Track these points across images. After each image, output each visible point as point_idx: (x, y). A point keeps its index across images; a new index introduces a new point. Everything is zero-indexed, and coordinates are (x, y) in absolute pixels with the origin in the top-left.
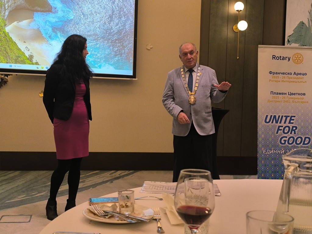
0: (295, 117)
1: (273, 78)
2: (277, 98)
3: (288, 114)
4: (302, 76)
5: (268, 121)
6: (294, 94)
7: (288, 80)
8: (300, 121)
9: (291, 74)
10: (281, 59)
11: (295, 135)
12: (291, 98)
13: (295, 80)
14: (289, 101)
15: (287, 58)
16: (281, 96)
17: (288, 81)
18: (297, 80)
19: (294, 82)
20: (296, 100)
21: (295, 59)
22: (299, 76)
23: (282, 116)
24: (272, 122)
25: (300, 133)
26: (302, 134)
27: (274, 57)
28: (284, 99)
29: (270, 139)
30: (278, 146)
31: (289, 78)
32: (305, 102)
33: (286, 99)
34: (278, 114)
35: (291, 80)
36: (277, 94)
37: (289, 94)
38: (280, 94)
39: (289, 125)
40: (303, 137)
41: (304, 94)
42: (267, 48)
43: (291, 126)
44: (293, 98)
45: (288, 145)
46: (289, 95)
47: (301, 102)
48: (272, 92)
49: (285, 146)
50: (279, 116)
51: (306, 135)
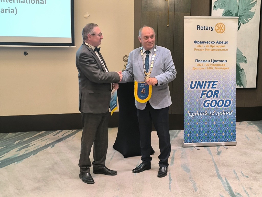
0: (217, 82)
1: (197, 47)
2: (201, 65)
3: (211, 79)
4: (224, 44)
5: (193, 86)
6: (217, 61)
7: (211, 48)
8: (221, 85)
9: (214, 42)
10: (205, 28)
11: (217, 98)
12: (214, 65)
13: (217, 48)
14: (212, 68)
15: (211, 28)
16: (205, 63)
17: (211, 50)
18: (219, 48)
19: (216, 50)
20: (219, 67)
22: (221, 44)
23: (206, 82)
24: (197, 88)
25: (221, 97)
26: (223, 97)
27: (198, 27)
28: (207, 66)
29: (195, 103)
30: (202, 109)
31: (213, 47)
32: (227, 68)
33: (209, 66)
34: (202, 80)
36: (202, 61)
37: (212, 61)
38: (204, 61)
40: (225, 100)
41: (226, 61)
42: (193, 19)
43: (213, 90)
44: (215, 65)
45: (211, 107)
47: (223, 68)
48: (197, 60)
49: (208, 109)
50: (203, 82)
51: (227, 98)
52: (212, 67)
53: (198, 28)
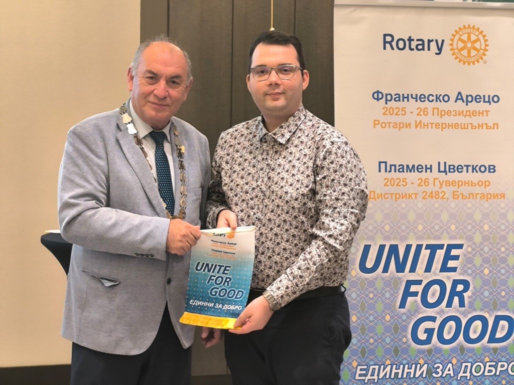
0: (460, 246)
1: (384, 114)
2: (401, 183)
3: (439, 238)
4: (483, 106)
5: (369, 264)
6: (459, 169)
7: (436, 119)
8: (478, 261)
9: (446, 98)
10: (413, 46)
11: (463, 309)
12: (448, 183)
13: (460, 120)
14: (441, 195)
15: (433, 44)
16: (414, 176)
17: (437, 125)
18: (468, 120)
19: (456, 126)
20: (466, 190)
21: (461, 45)
22: (473, 106)
23: (419, 247)
24: (386, 270)
25: (478, 304)
26: (486, 306)
27: (388, 41)
28: (424, 188)
29: (380, 329)
30: (406, 350)
31: (442, 114)
32: (496, 196)
33: (429, 189)
34: (403, 239)
35: (447, 120)
36: (402, 169)
37: (442, 169)
38: (411, 169)
39: (443, 276)
40: (490, 315)
41: (492, 169)
42: (366, 9)
43: (448, 279)
44: (453, 183)
45: (440, 345)
46: (439, 171)
47: (483, 196)
48: (383, 165)
49: (429, 351)
50: (408, 247)
51: (499, 310)
52: (440, 191)
53: (388, 45)
